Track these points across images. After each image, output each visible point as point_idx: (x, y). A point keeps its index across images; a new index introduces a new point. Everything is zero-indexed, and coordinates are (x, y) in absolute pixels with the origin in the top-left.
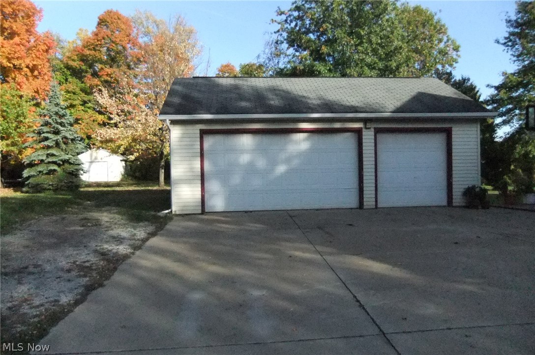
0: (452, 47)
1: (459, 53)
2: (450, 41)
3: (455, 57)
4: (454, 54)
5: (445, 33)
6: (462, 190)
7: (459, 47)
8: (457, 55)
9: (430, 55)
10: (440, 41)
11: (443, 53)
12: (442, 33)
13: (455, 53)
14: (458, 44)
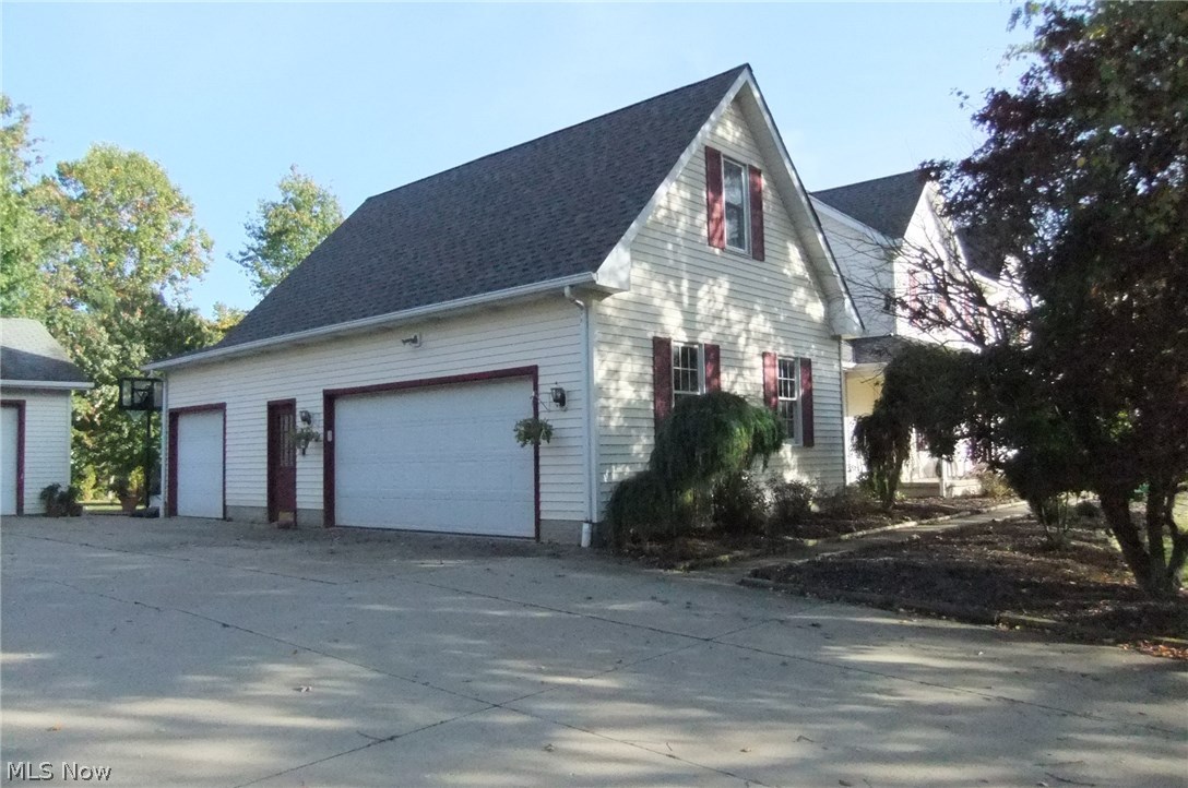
0: (200, 241)
1: (211, 254)
2: (196, 231)
3: (204, 260)
4: (202, 255)
5: (187, 212)
6: (40, 491)
7: (212, 243)
8: (208, 257)
9: (152, 249)
10: (175, 227)
11: (182, 250)
12: (182, 211)
13: (204, 252)
14: (210, 238)
